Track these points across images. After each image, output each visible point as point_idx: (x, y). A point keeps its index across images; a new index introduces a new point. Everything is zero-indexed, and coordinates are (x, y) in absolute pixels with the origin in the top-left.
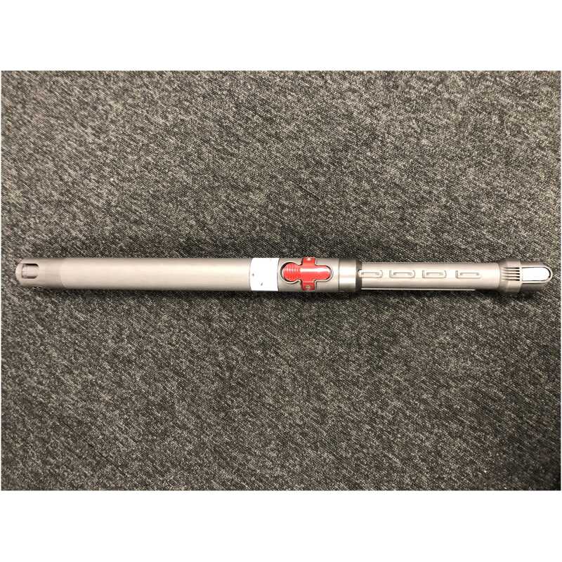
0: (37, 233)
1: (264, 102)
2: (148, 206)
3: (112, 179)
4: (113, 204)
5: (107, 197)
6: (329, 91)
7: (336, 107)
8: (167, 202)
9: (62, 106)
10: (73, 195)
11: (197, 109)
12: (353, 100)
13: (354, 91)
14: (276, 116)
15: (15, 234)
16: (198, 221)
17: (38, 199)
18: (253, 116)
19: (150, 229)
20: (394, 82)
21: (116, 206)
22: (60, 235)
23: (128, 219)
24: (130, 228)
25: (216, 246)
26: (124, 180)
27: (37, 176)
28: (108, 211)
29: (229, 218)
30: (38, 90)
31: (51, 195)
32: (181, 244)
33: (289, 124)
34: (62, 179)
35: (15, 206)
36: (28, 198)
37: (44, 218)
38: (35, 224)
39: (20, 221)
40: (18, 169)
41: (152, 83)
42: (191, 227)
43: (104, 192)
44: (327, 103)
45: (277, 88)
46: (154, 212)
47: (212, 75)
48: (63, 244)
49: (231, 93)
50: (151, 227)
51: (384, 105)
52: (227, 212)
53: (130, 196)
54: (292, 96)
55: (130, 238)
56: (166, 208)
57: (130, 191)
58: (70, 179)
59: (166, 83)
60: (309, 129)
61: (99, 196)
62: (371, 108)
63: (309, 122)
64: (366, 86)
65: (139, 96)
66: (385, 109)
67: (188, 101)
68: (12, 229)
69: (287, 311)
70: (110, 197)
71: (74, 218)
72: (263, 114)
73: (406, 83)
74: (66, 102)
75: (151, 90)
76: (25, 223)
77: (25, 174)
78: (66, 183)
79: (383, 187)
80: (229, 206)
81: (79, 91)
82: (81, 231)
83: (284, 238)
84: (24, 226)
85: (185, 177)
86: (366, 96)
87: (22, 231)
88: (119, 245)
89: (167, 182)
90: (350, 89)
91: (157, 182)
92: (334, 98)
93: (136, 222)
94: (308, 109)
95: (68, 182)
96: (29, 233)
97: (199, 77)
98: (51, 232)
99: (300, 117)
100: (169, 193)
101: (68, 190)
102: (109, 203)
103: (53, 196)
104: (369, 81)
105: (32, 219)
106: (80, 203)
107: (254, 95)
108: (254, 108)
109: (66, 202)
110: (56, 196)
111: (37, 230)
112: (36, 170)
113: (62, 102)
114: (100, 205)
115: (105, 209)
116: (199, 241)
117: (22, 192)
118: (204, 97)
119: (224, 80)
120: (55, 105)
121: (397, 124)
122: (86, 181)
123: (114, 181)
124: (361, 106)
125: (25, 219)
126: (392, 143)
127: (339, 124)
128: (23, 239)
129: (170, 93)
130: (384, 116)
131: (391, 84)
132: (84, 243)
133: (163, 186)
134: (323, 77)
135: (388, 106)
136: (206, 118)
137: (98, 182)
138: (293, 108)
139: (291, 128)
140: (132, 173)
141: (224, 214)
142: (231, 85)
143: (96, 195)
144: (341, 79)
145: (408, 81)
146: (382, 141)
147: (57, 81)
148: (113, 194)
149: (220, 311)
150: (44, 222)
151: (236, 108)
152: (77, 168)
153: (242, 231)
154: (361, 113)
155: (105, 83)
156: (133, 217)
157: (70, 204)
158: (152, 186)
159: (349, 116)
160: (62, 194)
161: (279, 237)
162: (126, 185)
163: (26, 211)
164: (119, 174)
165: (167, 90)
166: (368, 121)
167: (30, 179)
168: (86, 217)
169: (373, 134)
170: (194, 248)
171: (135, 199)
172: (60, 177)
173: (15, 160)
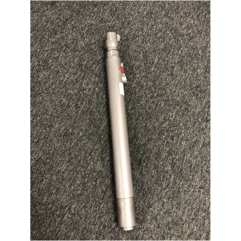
0: (64, 58)
1: (148, 158)
2: (86, 109)
3: (97, 89)
4: (85, 92)
5: (88, 88)
6: (160, 192)
7: (153, 198)
8: (89, 119)
9: (129, 58)
10: (86, 71)
11: (139, 124)
12: (158, 206)
13: (163, 205)
14: (142, 166)
15: (62, 47)
16: (82, 137)
17: (82, 55)
18: (140, 154)
19: (74, 113)
20: (172, 227)
21: (83, 94)
22: (65, 69)
23: (78, 101)
24: (73, 103)
25: (70, 150)
26: (97, 95)
27: (93, 52)
28: (81, 90)
29: (86, 153)
30: (135, 45)
31: (84, 60)
32: (68, 130)
33: (140, 174)
34: (93, 64)
35: (76, 45)
36: (81, 50)
37: (72, 59)
38: (69, 56)
39: (69, 48)
40: (95, 43)
41: (148, 99)
42: (78, 134)
43: (90, 86)
44: (154, 192)
45: (157, 164)
46: (83, 114)
47: (157, 128)
48: (60, 71)
49: (149, 140)
50: (75, 113)
51: (159, 225)
52: (89, 151)
53: (90, 100)
54: (155, 172)
55: (68, 104)
56: (86, 119)
57: (92, 99)
58: (94, 68)
59: (149, 106)
60: (139, 186)
61: (87, 84)
62: (156, 218)
63: (143, 185)
64: (167, 211)
65: (140, 94)
66: (157, 225)
67: (142, 118)
68: (65, 45)
69: (39, 196)
70: (88, 90)
71: (74, 74)
72: (143, 159)
73: (172, 234)
74: (131, 59)
75: (144, 99)
76: (69, 51)
77: (93, 47)
78: (91, 67)
79: (114, 235)
80: (92, 152)
81: (137, 64)
82: (68, 78)
83: (79, 185)
84: (67, 51)
85: (104, 125)
86: (162, 213)
87: (64, 50)
88: (63, 99)
89: (100, 117)
90: (163, 203)
91: (99, 111)
92: (157, 195)
93: (77, 105)
94: (149, 182)
95: (92, 67)
96: (64, 54)
97: (155, 122)
98: (66, 64)
99: (144, 179)
100: (94, 119)
101: (88, 68)
102: (85, 89)
103: (84, 62)
104: (169, 213)
105: (71, 54)
106: (82, 75)
107: (151, 152)
108: (144, 153)
109: (82, 69)
110: (84, 63)
111: (66, 57)
112: (96, 51)
113: (131, 58)
114: (83, 85)
115: (81, 88)
116: (71, 139)
117: (84, 46)
118: (145, 126)
119: (156, 135)
120: (129, 54)
121: (150, 235)
122: (94, 76)
123: (96, 90)
124: (156, 212)
125: (71, 50)
126: (139, 234)
127: (144, 202)
128: (61, 52)
129: (145, 109)
130: (152, 226)
131: (171, 226)
132: (62, 81)
133: (97, 115)
134: (167, 187)
135: (159, 227)
136: (136, 130)
137: (95, 82)
138: (148, 174)
139: (138, 175)
140: (102, 98)
141: (87, 150)
142: (154, 139)
143: (88, 83)
144: (168, 197)
145: (174, 235)
146: (139, 228)
147: (140, 53)
148: (89, 90)
149: (35, 159)
150: (70, 60)
151: (143, 144)
152: (100, 71)
153: (80, 161)
154: (152, 213)
155: (144, 76)
156: (79, 103)
157: (81, 70)
158: (96, 110)
159: (150, 206)
160: (86, 65)
161: (79, 182)
162: (95, 96)
163: (75, 50)
164: (100, 91)
165: (146, 107)
166: (149, 218)
167: (91, 49)
168: (76, 80)
169: (142, 222)
170: (67, 138)
171: (89, 102)
172: (94, 63)
173: (99, 40)
